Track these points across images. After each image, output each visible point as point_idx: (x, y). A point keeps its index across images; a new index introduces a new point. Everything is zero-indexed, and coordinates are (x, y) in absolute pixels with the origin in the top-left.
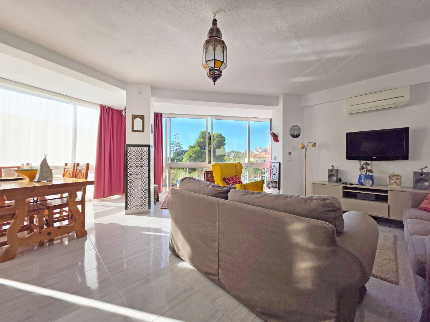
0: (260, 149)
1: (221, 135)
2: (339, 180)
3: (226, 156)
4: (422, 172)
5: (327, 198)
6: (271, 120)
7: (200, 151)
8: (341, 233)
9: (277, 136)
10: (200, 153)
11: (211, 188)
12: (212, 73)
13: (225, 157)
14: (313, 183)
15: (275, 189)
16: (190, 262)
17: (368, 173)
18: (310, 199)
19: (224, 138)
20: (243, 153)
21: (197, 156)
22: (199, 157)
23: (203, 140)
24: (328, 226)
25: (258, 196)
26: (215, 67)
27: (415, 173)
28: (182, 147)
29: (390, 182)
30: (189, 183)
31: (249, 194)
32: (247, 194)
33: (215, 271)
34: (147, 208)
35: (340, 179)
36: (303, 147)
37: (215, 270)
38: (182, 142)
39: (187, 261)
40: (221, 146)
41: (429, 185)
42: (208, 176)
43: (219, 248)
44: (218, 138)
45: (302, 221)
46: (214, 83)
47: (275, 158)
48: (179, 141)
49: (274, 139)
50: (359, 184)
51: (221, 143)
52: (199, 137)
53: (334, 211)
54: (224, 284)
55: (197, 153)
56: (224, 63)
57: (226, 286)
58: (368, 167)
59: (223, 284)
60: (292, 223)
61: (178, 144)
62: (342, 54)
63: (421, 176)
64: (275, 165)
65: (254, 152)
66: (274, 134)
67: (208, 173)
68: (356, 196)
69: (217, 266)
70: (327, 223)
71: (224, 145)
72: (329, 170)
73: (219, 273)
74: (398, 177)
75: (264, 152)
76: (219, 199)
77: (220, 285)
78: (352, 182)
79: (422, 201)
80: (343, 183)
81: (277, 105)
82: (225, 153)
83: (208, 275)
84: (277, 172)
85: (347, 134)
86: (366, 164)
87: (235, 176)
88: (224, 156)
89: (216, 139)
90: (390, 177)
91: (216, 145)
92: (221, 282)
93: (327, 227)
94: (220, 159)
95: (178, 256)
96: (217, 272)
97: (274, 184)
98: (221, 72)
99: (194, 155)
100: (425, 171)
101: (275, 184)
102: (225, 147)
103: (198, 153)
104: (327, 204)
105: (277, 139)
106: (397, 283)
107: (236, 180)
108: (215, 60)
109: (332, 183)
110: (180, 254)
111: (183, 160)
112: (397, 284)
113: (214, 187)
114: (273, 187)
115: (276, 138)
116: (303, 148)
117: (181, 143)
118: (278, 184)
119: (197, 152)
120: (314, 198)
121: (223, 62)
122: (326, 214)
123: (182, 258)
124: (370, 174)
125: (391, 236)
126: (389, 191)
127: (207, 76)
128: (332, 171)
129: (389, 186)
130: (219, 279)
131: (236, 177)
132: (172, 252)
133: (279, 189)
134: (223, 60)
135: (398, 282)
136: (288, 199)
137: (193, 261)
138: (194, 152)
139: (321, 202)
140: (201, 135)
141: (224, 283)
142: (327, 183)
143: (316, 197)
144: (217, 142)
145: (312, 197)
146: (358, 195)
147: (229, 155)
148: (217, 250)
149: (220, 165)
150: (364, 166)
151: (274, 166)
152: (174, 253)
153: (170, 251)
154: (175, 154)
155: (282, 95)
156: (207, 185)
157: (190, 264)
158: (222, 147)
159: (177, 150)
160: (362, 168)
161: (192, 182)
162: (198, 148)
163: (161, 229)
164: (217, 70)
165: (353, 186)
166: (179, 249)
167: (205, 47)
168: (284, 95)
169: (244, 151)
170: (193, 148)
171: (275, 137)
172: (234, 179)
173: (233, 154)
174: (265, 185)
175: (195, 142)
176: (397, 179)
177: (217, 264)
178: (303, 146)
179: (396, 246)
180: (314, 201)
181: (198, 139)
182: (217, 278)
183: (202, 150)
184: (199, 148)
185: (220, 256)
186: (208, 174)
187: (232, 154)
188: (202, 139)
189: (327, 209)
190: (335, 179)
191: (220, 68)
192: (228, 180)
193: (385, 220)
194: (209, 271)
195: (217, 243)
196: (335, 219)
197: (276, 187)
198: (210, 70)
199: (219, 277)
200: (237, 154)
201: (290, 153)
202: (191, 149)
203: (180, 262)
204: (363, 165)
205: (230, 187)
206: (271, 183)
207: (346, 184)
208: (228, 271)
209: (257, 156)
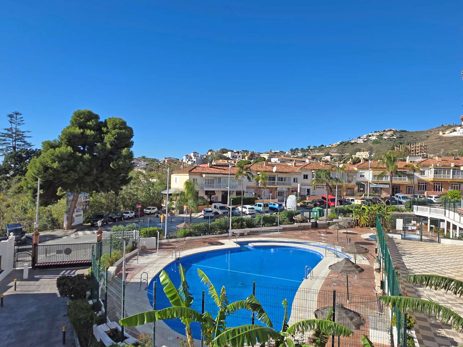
0: (195, 155)
1: (124, 123)
7: (71, 155)
10: (72, 161)
19: (131, 130)
20: (164, 161)
21: (63, 167)
22: (69, 170)
23: (82, 131)
28: (28, 142)
38: (29, 132)
40: (124, 147)
44: (117, 130)
48: (21, 128)
51: (124, 140)
52: (69, 124)
55: (65, 160)
61: (18, 135)
65: (184, 161)
71: (129, 145)
75: (209, 163)
89: (113, 132)
94: (121, 174)
99: (56, 165)
102: (131, 149)
103: (68, 160)
111: (27, 175)
117: (26, 134)
119: (65, 157)
138: (57, 156)
140: (76, 120)
144: (115, 139)
154: (11, 157)
158: (126, 148)
159: (14, 148)
162: (67, 147)
169: (166, 158)
170: (53, 146)
175: (60, 134)
181: (68, 128)
183: (77, 153)
184: (69, 149)
187: (143, 162)
188: (77, 128)
200: (152, 164)
202: (48, 149)
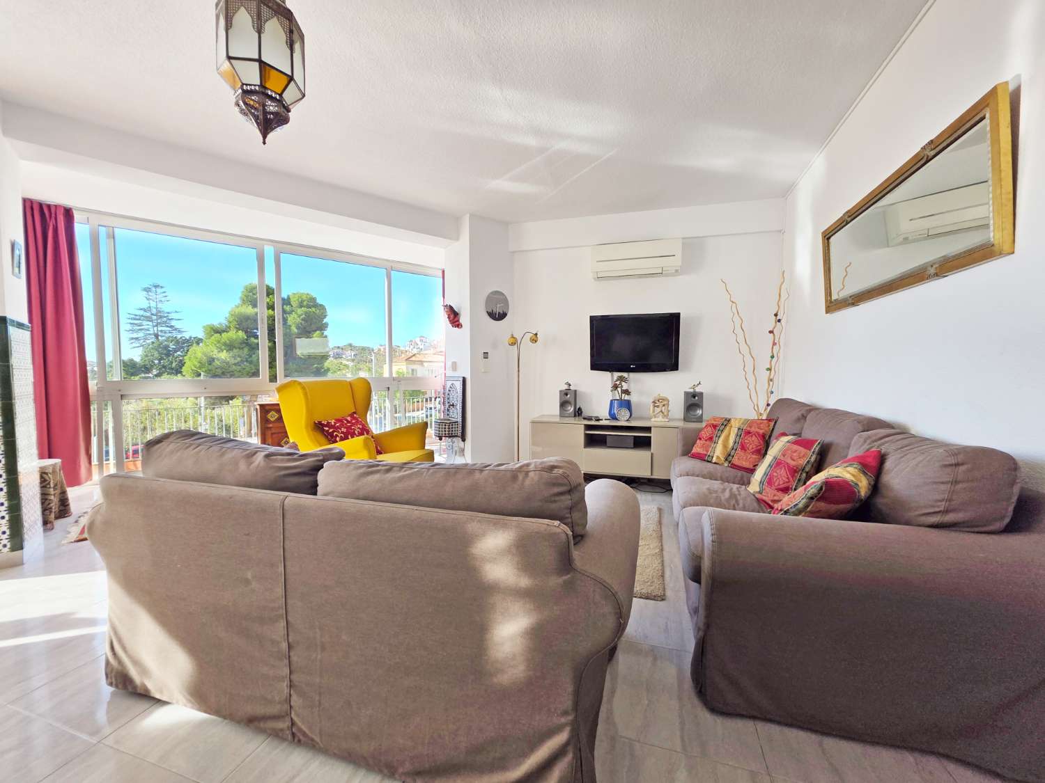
0: (421, 341)
1: (314, 300)
2: (578, 413)
3: (331, 359)
4: (695, 392)
5: (556, 464)
6: (443, 272)
7: (245, 343)
8: (582, 536)
9: (458, 314)
10: (246, 350)
11: (262, 464)
12: (252, 103)
13: (328, 361)
14: (533, 422)
15: (454, 439)
16: (190, 701)
17: (623, 395)
18: (524, 470)
19: (322, 307)
20: (378, 349)
21: (234, 357)
23: (251, 310)
24: (558, 530)
25: (402, 474)
26: (262, 85)
27: (687, 394)
28: (177, 327)
29: (654, 412)
30: (179, 454)
31: (378, 472)
32: (372, 473)
33: (278, 707)
34: (6, 550)
35: (580, 409)
36: (514, 342)
37: (279, 703)
38: (176, 312)
39: (177, 702)
40: (316, 331)
41: (702, 415)
42: (269, 416)
43: (290, 638)
44: (304, 309)
45: (505, 526)
46: (265, 137)
47: (454, 366)
48: (165, 307)
49: (450, 321)
50: (609, 418)
51: (314, 322)
52: (238, 302)
53: (569, 492)
54: (310, 734)
55: (236, 348)
56: (296, 83)
57: (314, 737)
58: (623, 383)
59: (304, 734)
60: (484, 535)
61: (161, 317)
62: (584, 149)
63: (693, 399)
64: (454, 382)
65: (407, 348)
66: (451, 307)
67: (267, 408)
68: (606, 442)
69: (286, 691)
70: (557, 523)
71: (322, 327)
72: (561, 391)
73: (291, 707)
74: (665, 403)
75: (432, 349)
76: (287, 494)
77: (296, 738)
78: (598, 415)
79: (694, 443)
80: (584, 419)
81: (457, 239)
82: (327, 350)
83: (256, 723)
84: (457, 401)
85: (593, 319)
86: (621, 379)
87: (349, 415)
88: (324, 357)
89: (300, 311)
90: (654, 402)
91: (298, 328)
92: (300, 730)
93: (555, 533)
94: (312, 365)
95: (144, 696)
96: (286, 707)
97: (451, 429)
98: (289, 111)
99: (223, 355)
100: (698, 390)
101: (453, 429)
102: (326, 333)
103: (241, 349)
104: (556, 478)
105: (458, 321)
106: (662, 598)
107: (353, 424)
108: (260, 61)
109: (567, 419)
110: (151, 686)
111: (184, 369)
112: (663, 600)
113: (271, 460)
114: (450, 437)
115: (456, 320)
116: (513, 344)
117: (172, 316)
118: (460, 428)
119: (236, 345)
120: (532, 467)
121: (291, 79)
122: (555, 501)
123: (158, 696)
124: (626, 397)
125: (655, 510)
126: (652, 429)
127: (237, 109)
128: (567, 395)
129: (653, 420)
130: (293, 723)
131: (353, 418)
132: (117, 686)
133: (464, 440)
134: (292, 74)
135: (664, 595)
136: (477, 475)
137: (200, 695)
138: (225, 344)
139: (545, 475)
140: (247, 296)
141: (307, 732)
142: (557, 419)
143: (535, 466)
144: (302, 320)
145: (528, 465)
146: (608, 439)
147: (338, 356)
148: (284, 645)
149: (303, 388)
150: (618, 383)
151: (452, 384)
152: (125, 687)
153: (109, 687)
154: (152, 349)
155: (468, 215)
156: (248, 454)
157: (192, 708)
158: (318, 332)
159: (157, 336)
160: (615, 387)
161: (192, 447)
162: (237, 332)
163: (73, 614)
164: (271, 98)
165: (601, 423)
166: (144, 671)
167: (221, 8)
168: (472, 216)
169: (381, 346)
170: (218, 331)
171: (454, 317)
172: (348, 422)
173: (349, 354)
174: (431, 432)
175: (227, 315)
176: (664, 405)
177: (285, 684)
178: (512, 340)
179: (661, 527)
180: (531, 474)
181: (237, 307)
182: (288, 723)
183: (252, 339)
184: (241, 334)
185: (294, 658)
186: (268, 412)
187: (349, 352)
188: (250, 307)
189: (556, 490)
190: (572, 409)
191: (281, 95)
192: (330, 428)
193: (646, 481)
194: (260, 710)
195: (283, 624)
196: (571, 509)
197: (457, 436)
198: (245, 92)
199: (292, 719)
200: (362, 354)
201: (486, 355)
202: (212, 335)
203: (150, 714)
204: (617, 381)
205: (326, 455)
206: (444, 427)
207: (590, 419)
208: (320, 694)
209: (413, 359)
